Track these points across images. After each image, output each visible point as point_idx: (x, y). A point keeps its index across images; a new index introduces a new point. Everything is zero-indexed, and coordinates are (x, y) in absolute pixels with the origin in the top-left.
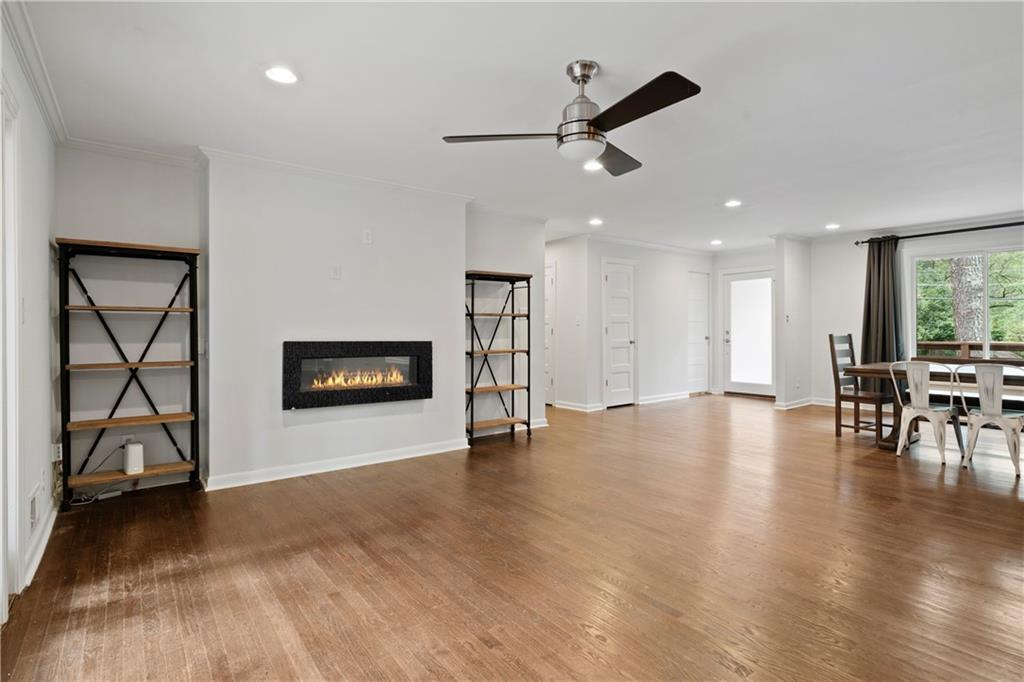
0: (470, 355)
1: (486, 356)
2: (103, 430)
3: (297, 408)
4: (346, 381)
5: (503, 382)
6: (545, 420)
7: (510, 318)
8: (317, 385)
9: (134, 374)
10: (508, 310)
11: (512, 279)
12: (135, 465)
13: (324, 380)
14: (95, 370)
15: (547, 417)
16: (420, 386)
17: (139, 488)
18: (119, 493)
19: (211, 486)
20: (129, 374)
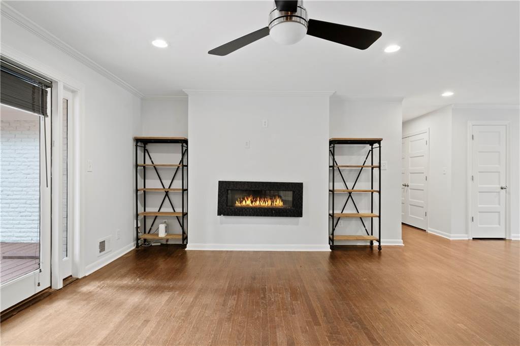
0: (332, 192)
1: (350, 193)
2: (156, 216)
3: (224, 215)
4: (252, 202)
5: (364, 210)
6: (402, 241)
7: (371, 168)
8: (238, 204)
9: (167, 194)
10: (369, 163)
11: (371, 142)
12: (162, 234)
13: (241, 202)
14: (155, 191)
15: (402, 239)
16: (295, 209)
17: (168, 243)
18: (159, 244)
19: (188, 248)
20: (165, 193)
